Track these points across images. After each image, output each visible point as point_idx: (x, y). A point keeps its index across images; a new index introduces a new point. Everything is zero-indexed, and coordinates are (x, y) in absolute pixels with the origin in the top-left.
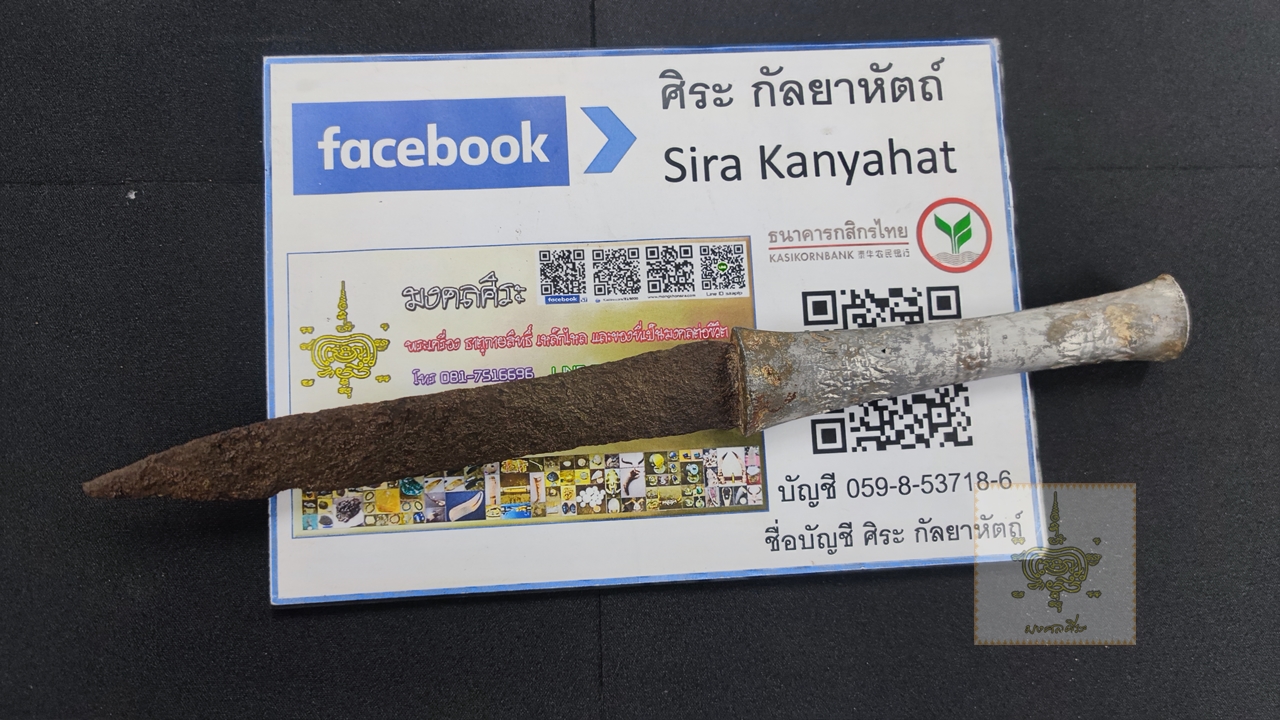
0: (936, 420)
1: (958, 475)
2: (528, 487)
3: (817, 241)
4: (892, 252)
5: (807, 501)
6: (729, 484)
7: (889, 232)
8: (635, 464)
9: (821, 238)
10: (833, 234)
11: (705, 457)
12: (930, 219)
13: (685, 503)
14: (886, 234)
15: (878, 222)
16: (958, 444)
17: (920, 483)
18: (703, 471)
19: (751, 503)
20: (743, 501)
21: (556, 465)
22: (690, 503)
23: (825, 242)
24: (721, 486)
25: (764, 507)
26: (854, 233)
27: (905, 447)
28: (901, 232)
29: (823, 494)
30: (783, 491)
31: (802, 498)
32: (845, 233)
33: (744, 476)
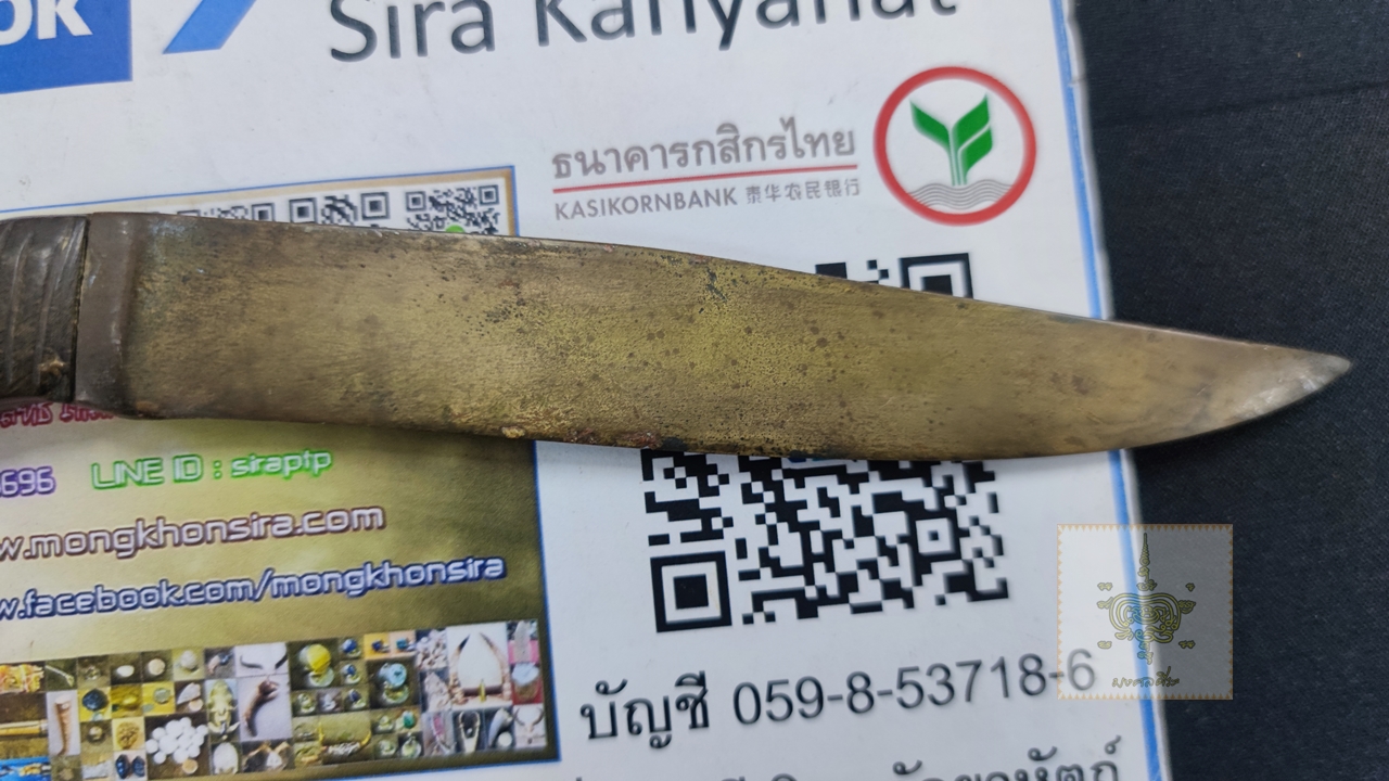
0: (926, 546)
1: (977, 666)
2: (43, 725)
3: (656, 171)
4: (822, 187)
5: (646, 735)
6: (475, 704)
7: (815, 144)
8: (269, 666)
9: (665, 164)
10: (692, 153)
11: (421, 646)
12: (903, 113)
13: (377, 750)
14: (808, 148)
15: (790, 123)
16: (977, 596)
17: (892, 685)
18: (415, 678)
19: (521, 744)
20: (505, 741)
21: (102, 674)
22: (387, 748)
23: (674, 170)
24: (456, 708)
25: (550, 753)
26: (736, 150)
27: (858, 610)
28: (839, 143)
29: (681, 720)
30: (591, 716)
31: (633, 729)
32: (718, 150)
33: (507, 686)
